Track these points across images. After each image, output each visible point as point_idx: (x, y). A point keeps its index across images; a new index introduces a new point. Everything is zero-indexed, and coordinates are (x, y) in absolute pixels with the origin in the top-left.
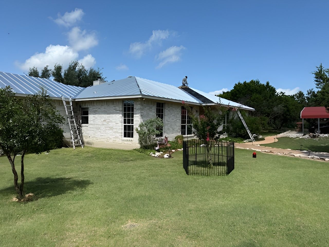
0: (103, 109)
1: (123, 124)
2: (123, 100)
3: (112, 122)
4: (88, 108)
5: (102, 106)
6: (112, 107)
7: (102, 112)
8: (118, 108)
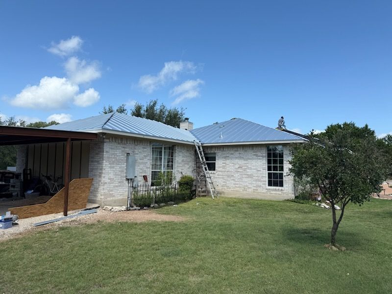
0: (237, 154)
1: (267, 172)
2: (267, 146)
3: (251, 169)
4: (215, 153)
5: (236, 151)
6: (250, 153)
7: (236, 158)
8: (259, 154)
